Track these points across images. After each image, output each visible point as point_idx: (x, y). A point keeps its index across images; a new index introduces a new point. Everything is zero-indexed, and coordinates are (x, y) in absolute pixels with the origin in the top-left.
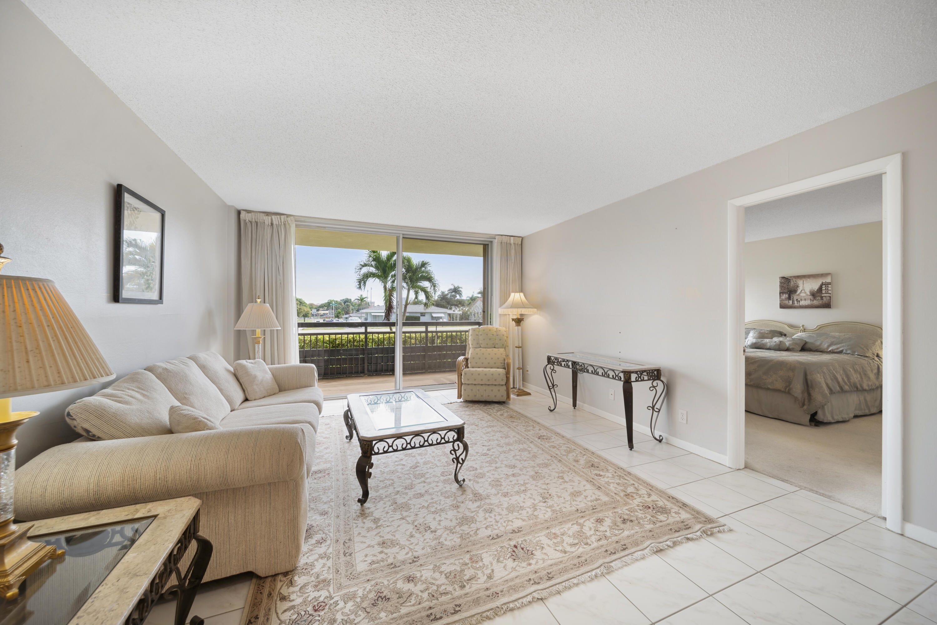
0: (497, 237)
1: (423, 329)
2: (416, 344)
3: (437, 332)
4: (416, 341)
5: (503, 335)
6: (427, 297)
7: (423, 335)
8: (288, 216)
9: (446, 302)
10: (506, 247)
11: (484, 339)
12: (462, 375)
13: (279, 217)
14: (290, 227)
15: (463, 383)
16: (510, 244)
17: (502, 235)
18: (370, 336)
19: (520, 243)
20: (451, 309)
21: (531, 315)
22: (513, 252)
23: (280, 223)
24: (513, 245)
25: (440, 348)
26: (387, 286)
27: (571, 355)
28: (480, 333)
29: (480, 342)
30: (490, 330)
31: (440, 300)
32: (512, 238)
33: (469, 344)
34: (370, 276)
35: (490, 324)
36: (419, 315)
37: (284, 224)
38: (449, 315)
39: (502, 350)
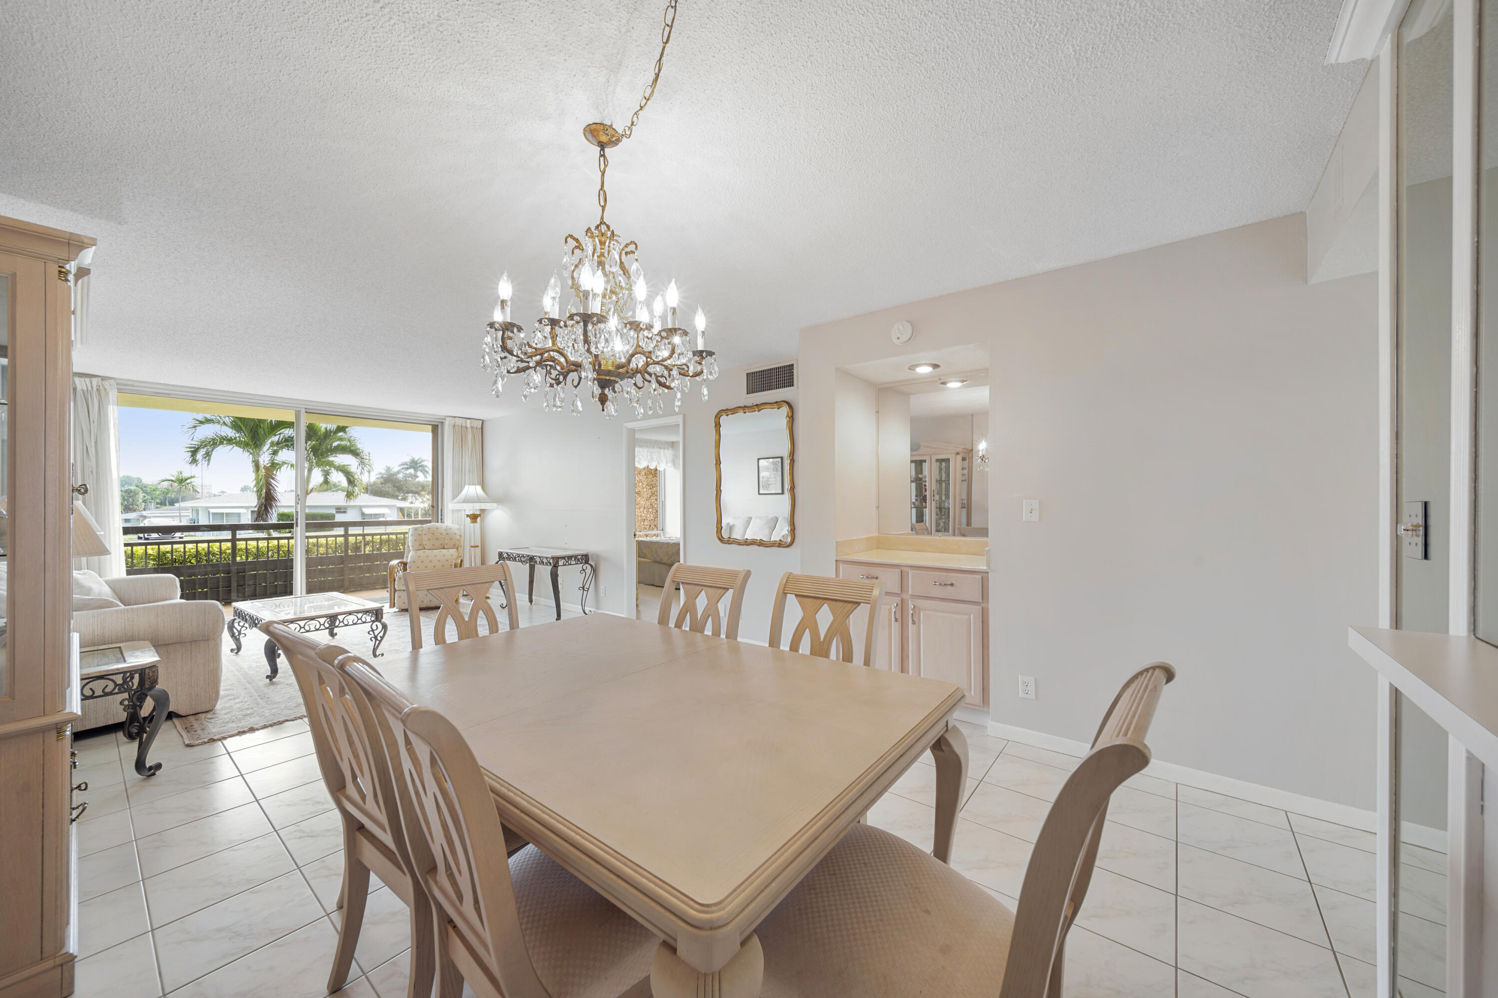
0: (447, 419)
1: (340, 531)
2: (327, 554)
3: (364, 535)
4: (327, 551)
5: (455, 534)
6: (351, 482)
7: (341, 540)
8: (104, 378)
9: (394, 486)
10: (461, 432)
11: (429, 540)
12: (395, 581)
13: (87, 380)
14: (107, 394)
15: (397, 589)
16: (466, 428)
17: (455, 417)
18: (241, 545)
19: (480, 427)
20: (404, 499)
21: (492, 510)
22: (470, 437)
23: (90, 388)
24: (470, 429)
25: (367, 557)
26: (261, 460)
27: (527, 550)
28: (424, 532)
29: (424, 543)
30: (437, 529)
31: (382, 484)
32: (468, 421)
33: (408, 546)
34: (221, 443)
35: (441, 522)
36: (333, 511)
37: (98, 390)
38: (401, 510)
39: (453, 551)
